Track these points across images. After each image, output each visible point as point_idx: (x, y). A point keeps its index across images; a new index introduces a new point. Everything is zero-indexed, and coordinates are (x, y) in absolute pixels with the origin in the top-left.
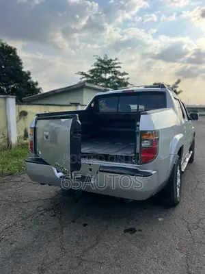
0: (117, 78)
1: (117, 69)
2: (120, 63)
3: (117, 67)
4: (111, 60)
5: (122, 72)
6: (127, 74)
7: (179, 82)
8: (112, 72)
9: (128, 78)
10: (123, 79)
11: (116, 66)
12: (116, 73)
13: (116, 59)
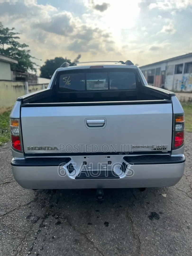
0: (17, 49)
1: (16, 40)
2: (17, 33)
3: (15, 38)
4: (7, 29)
5: (21, 43)
6: (28, 46)
7: (79, 57)
8: (10, 42)
9: (29, 51)
10: (24, 51)
11: (13, 36)
12: (14, 44)
13: (13, 29)
